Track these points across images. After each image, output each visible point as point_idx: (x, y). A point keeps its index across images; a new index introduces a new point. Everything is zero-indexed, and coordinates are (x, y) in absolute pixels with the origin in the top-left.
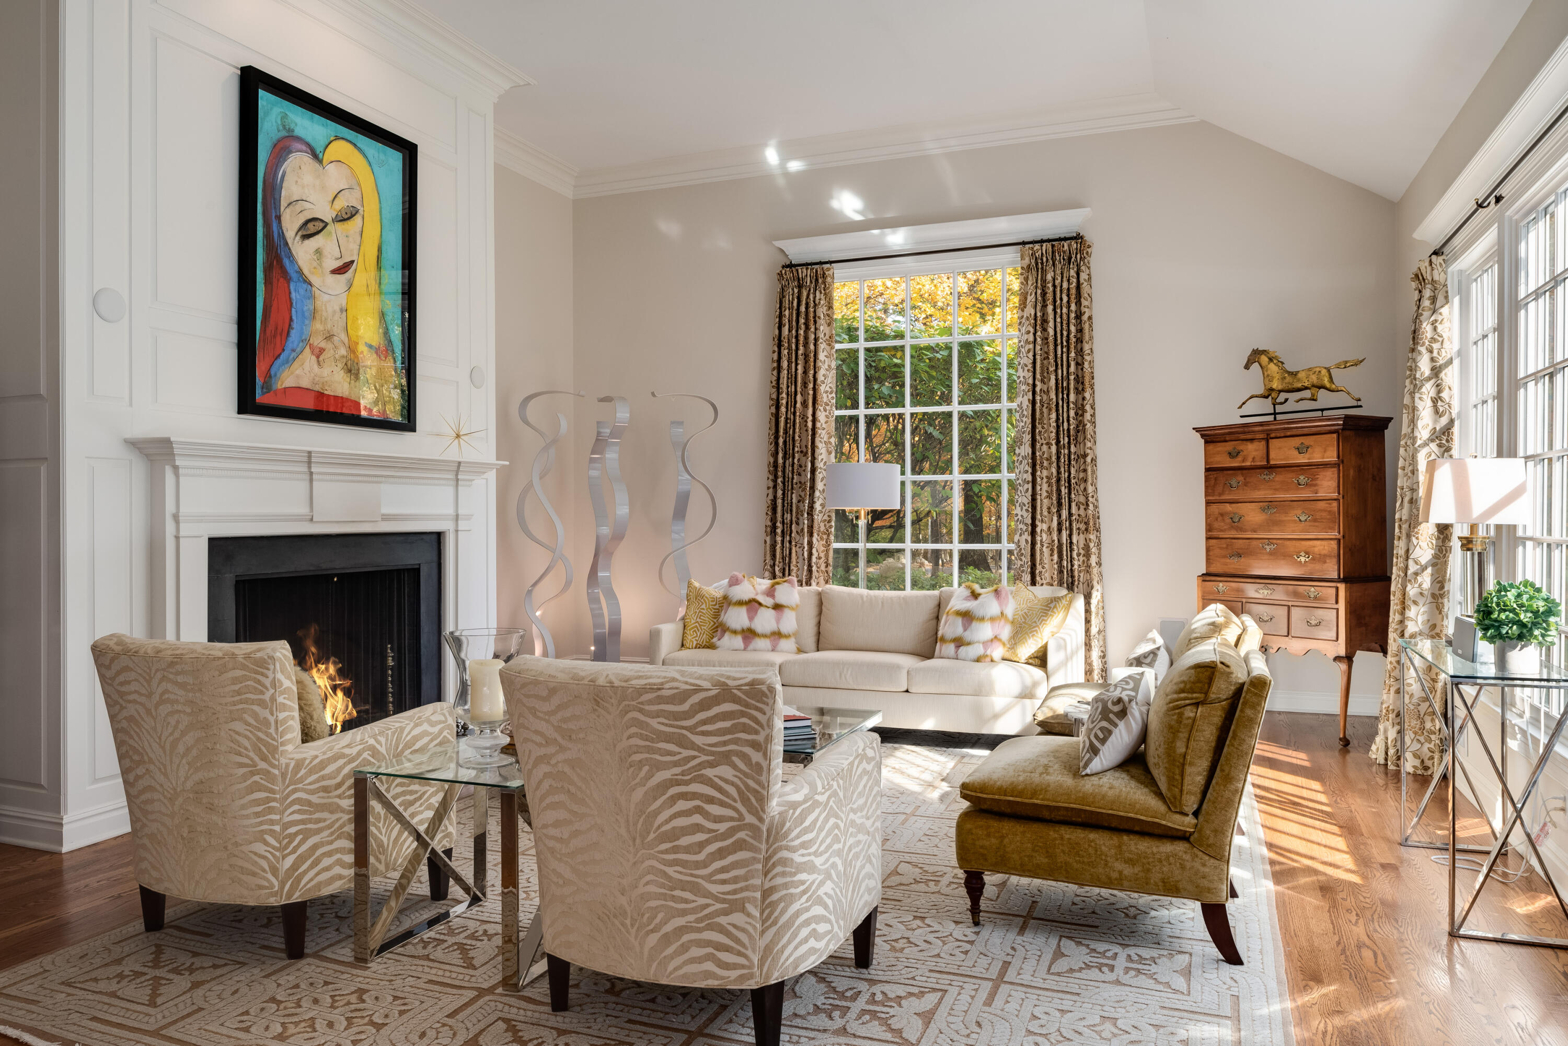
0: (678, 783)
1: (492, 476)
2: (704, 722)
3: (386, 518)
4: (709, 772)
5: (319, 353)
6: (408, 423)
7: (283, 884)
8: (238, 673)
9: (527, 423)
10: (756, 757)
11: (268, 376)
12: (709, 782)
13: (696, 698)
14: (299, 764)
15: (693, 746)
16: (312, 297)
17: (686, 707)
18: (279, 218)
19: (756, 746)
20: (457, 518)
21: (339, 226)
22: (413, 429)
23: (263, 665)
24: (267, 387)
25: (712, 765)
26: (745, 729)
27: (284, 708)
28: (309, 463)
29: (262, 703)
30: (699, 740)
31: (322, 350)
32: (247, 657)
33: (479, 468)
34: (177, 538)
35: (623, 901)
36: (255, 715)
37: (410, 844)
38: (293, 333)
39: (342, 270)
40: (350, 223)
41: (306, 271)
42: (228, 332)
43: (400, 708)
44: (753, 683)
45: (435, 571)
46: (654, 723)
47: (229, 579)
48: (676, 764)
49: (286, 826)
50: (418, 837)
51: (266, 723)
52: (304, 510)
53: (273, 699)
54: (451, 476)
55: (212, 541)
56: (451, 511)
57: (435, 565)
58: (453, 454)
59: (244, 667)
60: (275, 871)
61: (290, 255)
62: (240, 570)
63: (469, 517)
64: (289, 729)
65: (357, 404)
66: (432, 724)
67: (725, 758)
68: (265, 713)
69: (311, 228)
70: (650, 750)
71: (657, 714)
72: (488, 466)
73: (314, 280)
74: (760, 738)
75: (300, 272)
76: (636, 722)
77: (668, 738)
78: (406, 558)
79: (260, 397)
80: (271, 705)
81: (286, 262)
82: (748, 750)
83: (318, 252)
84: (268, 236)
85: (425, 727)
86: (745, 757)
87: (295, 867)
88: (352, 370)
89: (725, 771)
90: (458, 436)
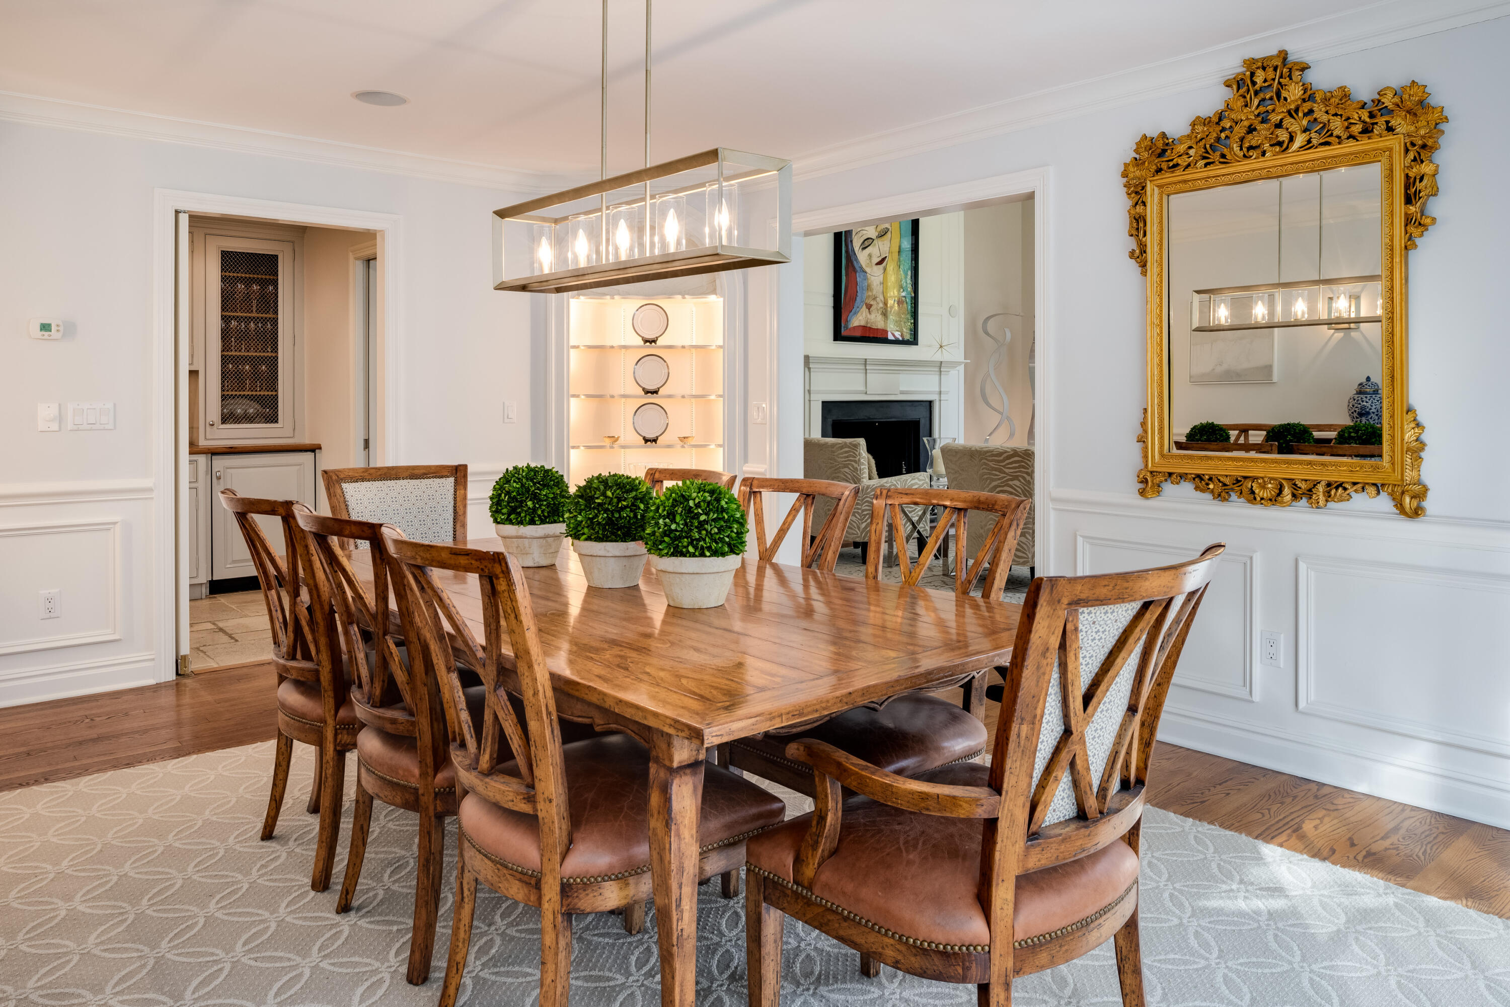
0: (1000, 486)
1: (961, 368)
2: (1008, 464)
3: (902, 393)
4: (1011, 483)
5: (869, 307)
6: (914, 341)
7: (862, 533)
8: (847, 449)
9: (987, 333)
10: (1028, 478)
11: (847, 321)
12: (1011, 486)
13: (1005, 455)
14: (868, 487)
15: (1005, 473)
16: (866, 278)
17: (1001, 458)
18: (851, 241)
19: (1027, 473)
20: (940, 393)
21: (880, 239)
22: (917, 344)
23: (856, 446)
24: (846, 327)
25: (1012, 480)
26: (1023, 467)
27: (863, 464)
28: (865, 364)
29: (855, 462)
30: (1007, 471)
31: (871, 305)
32: (850, 443)
33: (954, 364)
34: (810, 401)
35: (982, 531)
36: (853, 466)
37: (910, 527)
38: (858, 298)
39: (880, 263)
40: (885, 237)
41: (864, 266)
42: (830, 302)
43: (908, 472)
44: (1026, 450)
45: (928, 422)
46: (990, 463)
47: (830, 421)
48: (999, 479)
49: (863, 511)
50: (913, 524)
51: (856, 469)
52: (862, 388)
53: (859, 460)
54: (937, 369)
55: (823, 402)
56: (937, 389)
57: (928, 419)
58: (938, 357)
59: (849, 447)
60: (859, 528)
61: (856, 259)
62: (835, 418)
63: (947, 393)
64: (864, 473)
65: (886, 332)
66: (920, 480)
67: (1016, 478)
68: (856, 466)
69: (867, 243)
70: (990, 474)
71: (992, 461)
72: (959, 363)
73: (868, 270)
74: (1030, 471)
75: (861, 267)
76: (985, 464)
77: (996, 470)
78: (912, 415)
79: (844, 332)
80: (858, 462)
81: (855, 263)
82: (1025, 475)
83: (870, 256)
84: (847, 252)
85: (916, 481)
86: (1024, 478)
87: (866, 527)
88: (885, 314)
89: (1016, 482)
90: (941, 347)
